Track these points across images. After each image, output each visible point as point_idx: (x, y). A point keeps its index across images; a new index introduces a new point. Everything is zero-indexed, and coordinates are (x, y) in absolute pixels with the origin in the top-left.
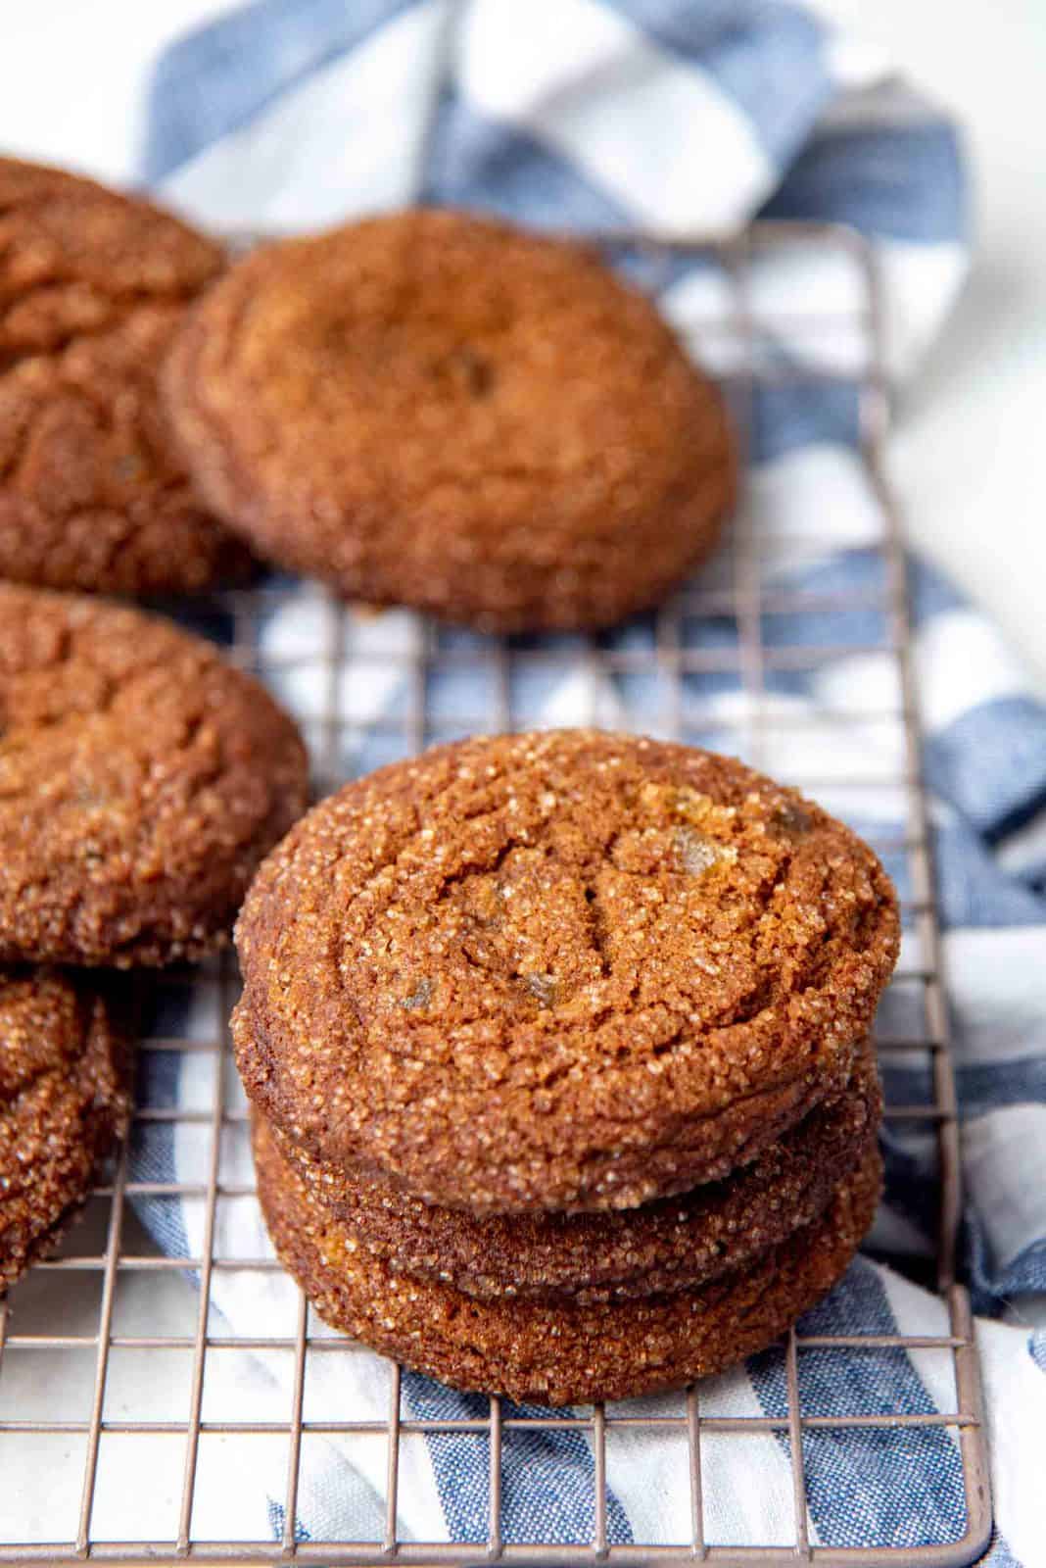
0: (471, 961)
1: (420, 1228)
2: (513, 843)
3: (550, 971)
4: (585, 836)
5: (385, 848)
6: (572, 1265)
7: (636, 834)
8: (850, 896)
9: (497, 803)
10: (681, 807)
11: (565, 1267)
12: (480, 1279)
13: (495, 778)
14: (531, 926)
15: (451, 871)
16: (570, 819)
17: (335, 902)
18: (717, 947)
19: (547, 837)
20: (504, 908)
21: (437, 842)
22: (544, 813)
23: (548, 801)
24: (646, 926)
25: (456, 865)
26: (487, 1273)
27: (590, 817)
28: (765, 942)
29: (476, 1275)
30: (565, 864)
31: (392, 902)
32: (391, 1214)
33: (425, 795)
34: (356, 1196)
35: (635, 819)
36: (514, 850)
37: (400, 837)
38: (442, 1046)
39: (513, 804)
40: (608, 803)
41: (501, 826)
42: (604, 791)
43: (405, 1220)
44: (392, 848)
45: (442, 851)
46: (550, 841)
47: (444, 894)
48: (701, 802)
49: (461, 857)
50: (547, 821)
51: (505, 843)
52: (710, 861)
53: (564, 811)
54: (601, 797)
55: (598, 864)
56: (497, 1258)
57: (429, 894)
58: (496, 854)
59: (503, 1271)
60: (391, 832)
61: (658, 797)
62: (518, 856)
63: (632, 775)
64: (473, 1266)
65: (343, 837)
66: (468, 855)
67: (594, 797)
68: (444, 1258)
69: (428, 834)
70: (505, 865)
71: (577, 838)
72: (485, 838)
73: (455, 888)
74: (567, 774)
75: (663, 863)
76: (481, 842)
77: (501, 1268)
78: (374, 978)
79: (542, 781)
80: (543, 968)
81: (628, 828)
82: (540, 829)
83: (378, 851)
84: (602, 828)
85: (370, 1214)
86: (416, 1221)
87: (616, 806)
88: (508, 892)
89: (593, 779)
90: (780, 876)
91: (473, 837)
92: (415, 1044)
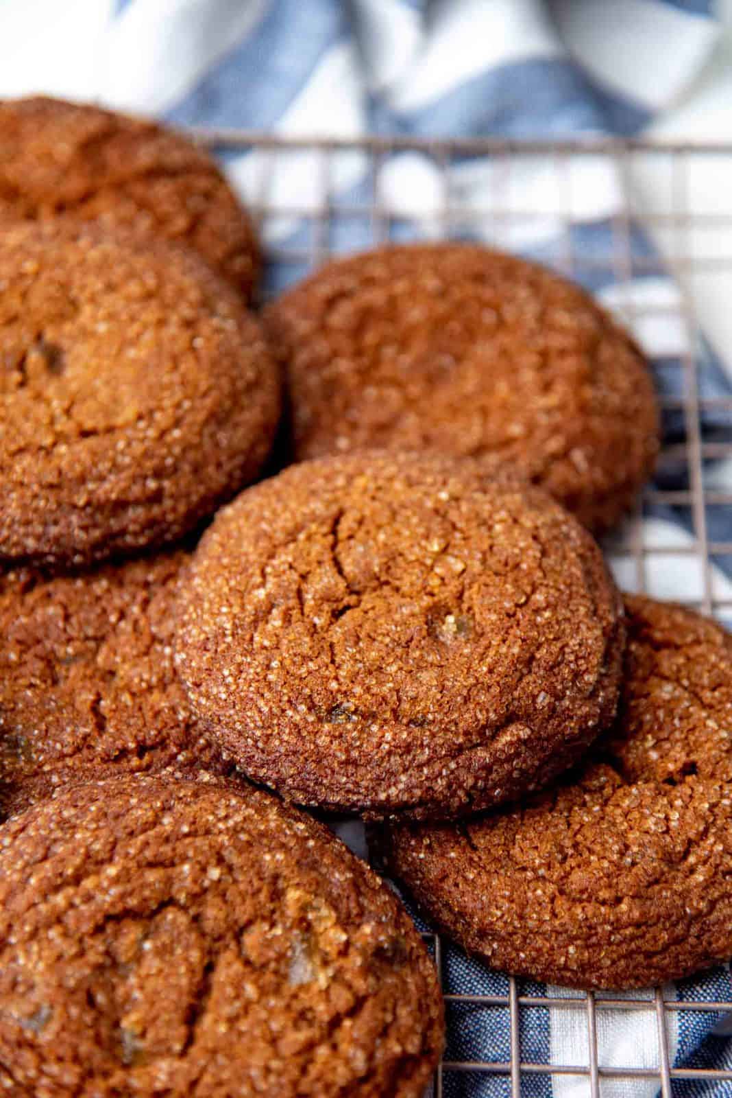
0: (91, 1001)
1: (257, 748)
2: (171, 902)
3: (143, 1035)
4: (227, 916)
5: (77, 869)
6: (359, 793)
7: (266, 927)
8: (397, 1049)
9: (177, 860)
10: (310, 916)
11: (354, 793)
12: (293, 791)
13: (187, 835)
14: (151, 984)
15: (113, 911)
16: (224, 895)
17: (20, 903)
18: (275, 1064)
19: (200, 905)
20: (139, 957)
21: (116, 881)
22: (206, 883)
23: (215, 873)
24: (232, 1021)
25: (119, 908)
26: (297, 788)
27: (239, 900)
28: (314, 1071)
29: (291, 788)
30: (203, 935)
31: (59, 921)
32: (240, 734)
33: (128, 830)
34: (219, 716)
35: (273, 912)
36: (170, 909)
37: (92, 863)
38: (32, 1073)
39: (186, 868)
40: (259, 890)
41: (169, 881)
42: (261, 879)
43: (249, 740)
44: (81, 872)
45: (114, 891)
46: (201, 909)
47: (99, 930)
48: (328, 917)
49: (126, 903)
50: (205, 891)
51: (166, 898)
52: (306, 978)
53: (222, 887)
54: (256, 883)
55: (227, 942)
56: (308, 780)
57: (87, 927)
58: (154, 907)
59: (310, 790)
60: (88, 856)
61: (298, 900)
62: (170, 915)
63: (286, 872)
64: (290, 781)
65: (55, 841)
66: (132, 902)
67: (251, 882)
68: (270, 772)
69: (112, 871)
70: (158, 918)
71: (222, 915)
72: (152, 891)
73: (110, 929)
74: (240, 852)
75: (273, 965)
76: (147, 893)
77: (309, 786)
78: (14, 984)
79: (218, 853)
80: (138, 1030)
81: (264, 918)
82: (197, 897)
83: (70, 871)
84: (243, 913)
85: (226, 731)
86: (256, 741)
87: (263, 897)
88: (148, 945)
89: (256, 864)
90: (354, 1011)
91: (144, 886)
92: (15, 1062)
